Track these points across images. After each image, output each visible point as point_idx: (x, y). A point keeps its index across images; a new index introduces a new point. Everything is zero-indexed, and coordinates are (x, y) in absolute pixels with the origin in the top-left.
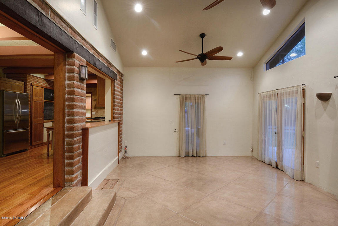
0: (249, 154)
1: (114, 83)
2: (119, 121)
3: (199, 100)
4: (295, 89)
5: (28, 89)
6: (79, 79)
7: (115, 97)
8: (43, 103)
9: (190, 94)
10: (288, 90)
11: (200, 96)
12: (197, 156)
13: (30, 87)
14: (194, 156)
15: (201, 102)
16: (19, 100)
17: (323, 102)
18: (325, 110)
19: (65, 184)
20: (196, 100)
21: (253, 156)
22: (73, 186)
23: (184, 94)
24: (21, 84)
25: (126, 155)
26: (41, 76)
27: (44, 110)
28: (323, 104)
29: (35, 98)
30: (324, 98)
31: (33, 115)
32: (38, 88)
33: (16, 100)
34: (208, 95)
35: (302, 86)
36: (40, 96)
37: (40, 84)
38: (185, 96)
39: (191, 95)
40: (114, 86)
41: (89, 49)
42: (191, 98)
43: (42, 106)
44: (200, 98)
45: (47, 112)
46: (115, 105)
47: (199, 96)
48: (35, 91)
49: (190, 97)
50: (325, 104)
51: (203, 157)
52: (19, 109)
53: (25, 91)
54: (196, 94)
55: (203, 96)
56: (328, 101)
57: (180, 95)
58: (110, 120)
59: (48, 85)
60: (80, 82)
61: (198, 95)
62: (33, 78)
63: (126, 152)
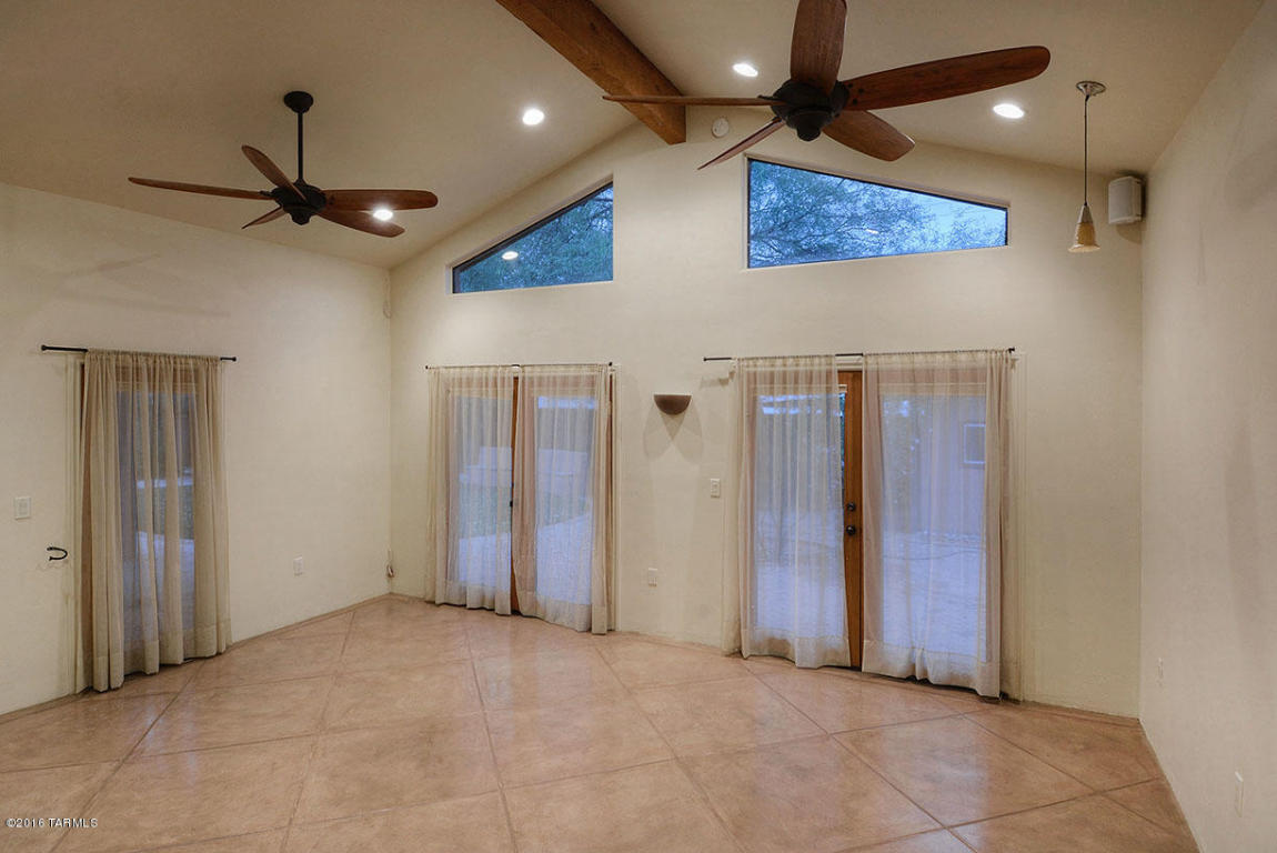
0: (380, 587)
3: (193, 384)
4: (585, 372)
9: (146, 350)
10: (560, 372)
11: (195, 364)
12: (189, 659)
15: (202, 390)
17: (667, 416)
18: (673, 436)
20: (175, 381)
21: (395, 591)
23: (111, 348)
28: (666, 423)
30: (672, 406)
34: (234, 359)
35: (609, 368)
38: (113, 358)
39: (147, 355)
42: (148, 370)
44: (196, 371)
47: (191, 362)
49: (142, 362)
50: (673, 421)
51: (219, 654)
55: (211, 362)
56: (681, 415)
57: (85, 351)
61: (186, 357)
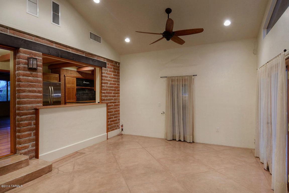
1: (102, 70)
2: (107, 103)
3: (186, 82)
5: (61, 79)
6: (28, 69)
7: (102, 82)
8: (76, 89)
11: (187, 77)
12: (184, 141)
13: (64, 78)
14: (181, 141)
15: (188, 83)
16: (52, 87)
19: (17, 151)
20: (183, 81)
22: (21, 154)
23: (171, 76)
24: (57, 75)
25: (123, 133)
26: (74, 69)
27: (77, 94)
29: (68, 85)
31: (67, 97)
32: (71, 78)
33: (50, 87)
34: (196, 75)
36: (73, 84)
37: (73, 75)
38: (171, 78)
39: (177, 77)
40: (102, 73)
41: (47, 44)
42: (177, 79)
43: (75, 91)
44: (187, 79)
45: (80, 95)
46: (103, 89)
47: (186, 77)
48: (67, 80)
51: (190, 143)
52: (52, 93)
53: (60, 81)
54: (184, 75)
55: (190, 77)
57: (167, 77)
58: (99, 102)
59: (80, 75)
60: (29, 71)
62: (66, 71)
63: (122, 130)
